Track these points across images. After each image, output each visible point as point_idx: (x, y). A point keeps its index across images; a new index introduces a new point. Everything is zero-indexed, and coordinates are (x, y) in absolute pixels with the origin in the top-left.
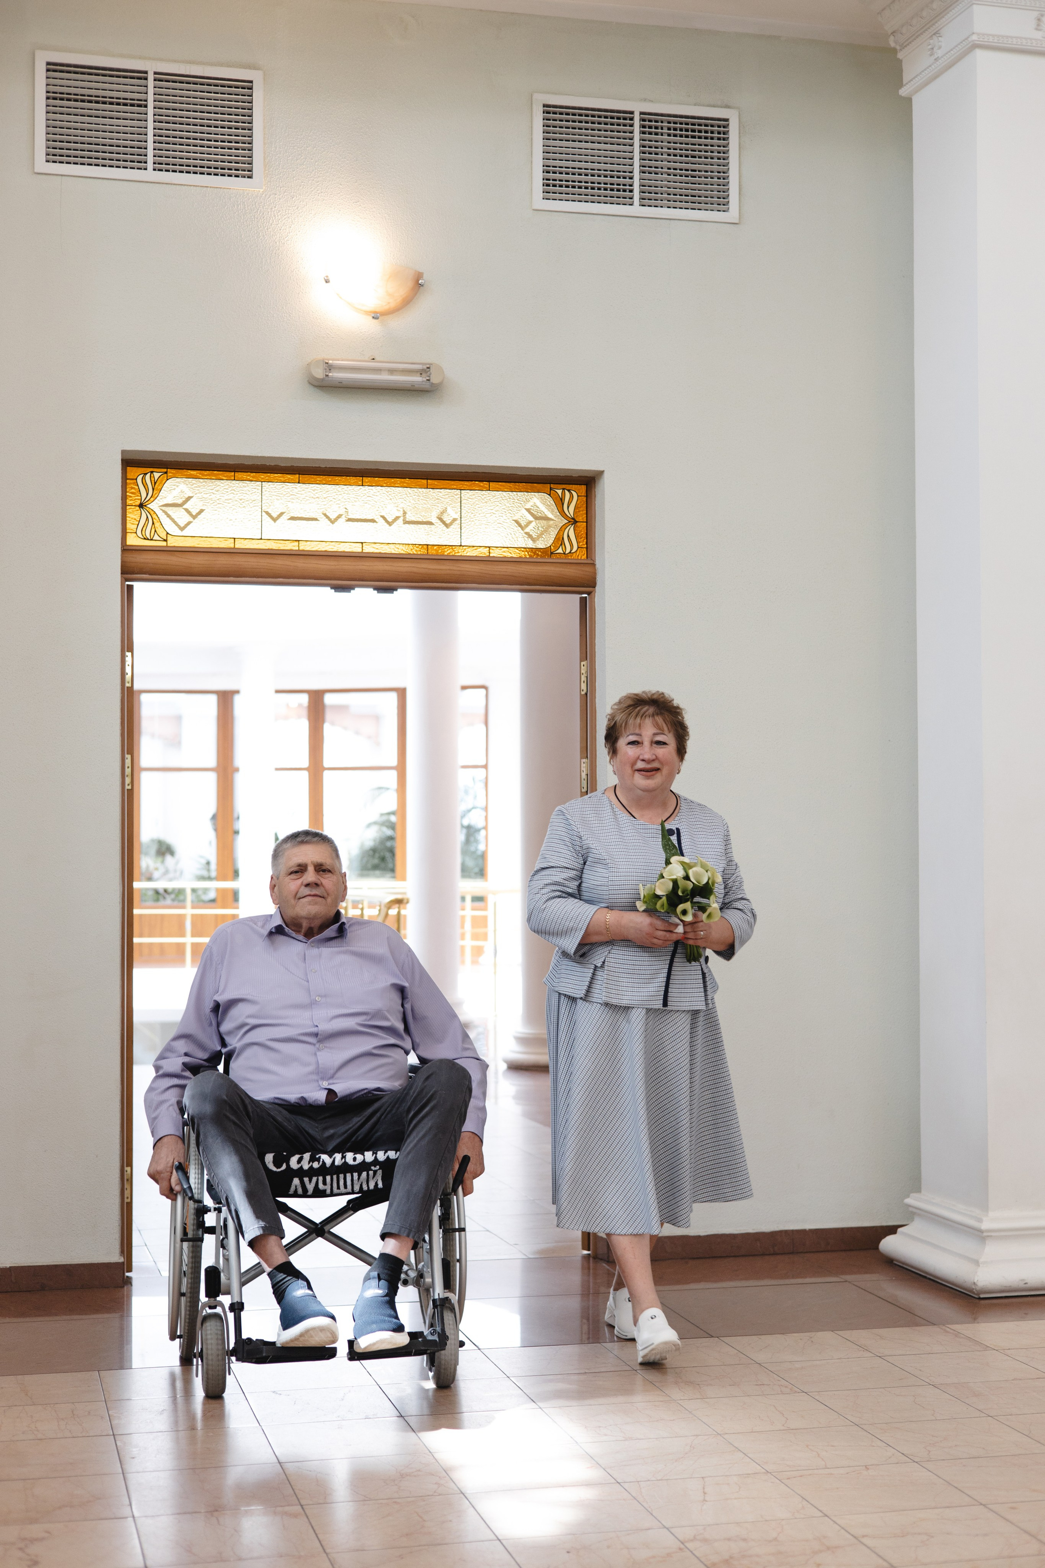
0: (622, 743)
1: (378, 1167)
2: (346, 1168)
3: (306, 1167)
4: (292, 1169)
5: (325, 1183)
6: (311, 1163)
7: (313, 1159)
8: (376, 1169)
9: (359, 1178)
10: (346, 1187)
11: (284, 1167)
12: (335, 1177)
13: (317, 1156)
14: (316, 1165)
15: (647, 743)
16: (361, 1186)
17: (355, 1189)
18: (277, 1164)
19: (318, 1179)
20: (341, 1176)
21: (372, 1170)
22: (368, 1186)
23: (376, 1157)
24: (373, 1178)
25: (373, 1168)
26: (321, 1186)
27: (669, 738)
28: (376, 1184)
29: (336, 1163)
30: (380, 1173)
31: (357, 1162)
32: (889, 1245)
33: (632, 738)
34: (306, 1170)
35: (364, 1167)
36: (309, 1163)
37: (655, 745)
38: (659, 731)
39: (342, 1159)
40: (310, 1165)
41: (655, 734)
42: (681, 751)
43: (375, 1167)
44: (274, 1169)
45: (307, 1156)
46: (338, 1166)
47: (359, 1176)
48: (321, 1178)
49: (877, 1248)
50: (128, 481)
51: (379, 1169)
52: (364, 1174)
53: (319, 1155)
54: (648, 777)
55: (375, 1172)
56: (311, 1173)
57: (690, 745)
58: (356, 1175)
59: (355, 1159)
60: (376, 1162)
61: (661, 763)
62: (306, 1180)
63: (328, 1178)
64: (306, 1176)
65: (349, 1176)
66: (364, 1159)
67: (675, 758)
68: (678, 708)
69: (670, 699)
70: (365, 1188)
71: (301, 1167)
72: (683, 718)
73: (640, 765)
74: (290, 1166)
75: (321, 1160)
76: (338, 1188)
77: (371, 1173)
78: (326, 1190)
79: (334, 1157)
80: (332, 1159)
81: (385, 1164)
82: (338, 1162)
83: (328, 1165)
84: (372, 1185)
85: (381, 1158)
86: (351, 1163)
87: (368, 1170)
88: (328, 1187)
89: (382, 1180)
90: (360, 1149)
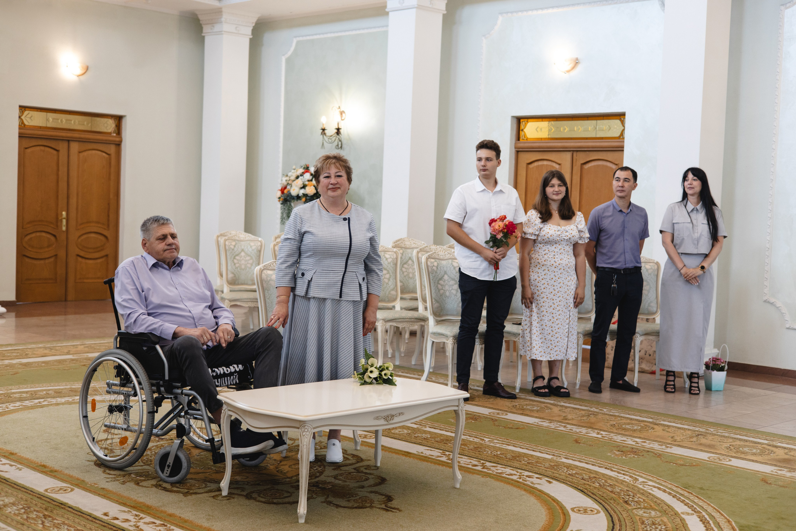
0: (322, 178)
1: (237, 374)
2: (224, 375)
5: (218, 382)
7: (213, 371)
10: (225, 383)
12: (221, 379)
15: (333, 176)
17: (229, 384)
20: (223, 378)
24: (235, 379)
27: (343, 173)
28: (236, 381)
30: (237, 376)
33: (326, 175)
35: (231, 374)
37: (336, 177)
41: (337, 173)
42: (349, 180)
43: (235, 374)
47: (230, 378)
52: (232, 377)
54: (334, 191)
55: (236, 376)
58: (229, 378)
59: (227, 370)
60: (236, 371)
61: (340, 185)
63: (219, 380)
65: (226, 378)
66: (231, 371)
67: (347, 183)
73: (331, 186)
76: (223, 384)
77: (234, 376)
81: (239, 372)
82: (222, 373)
83: (219, 374)
84: (234, 382)
85: (238, 370)
86: (226, 372)
87: (233, 375)
88: (219, 384)
89: (238, 379)
90: (227, 366)
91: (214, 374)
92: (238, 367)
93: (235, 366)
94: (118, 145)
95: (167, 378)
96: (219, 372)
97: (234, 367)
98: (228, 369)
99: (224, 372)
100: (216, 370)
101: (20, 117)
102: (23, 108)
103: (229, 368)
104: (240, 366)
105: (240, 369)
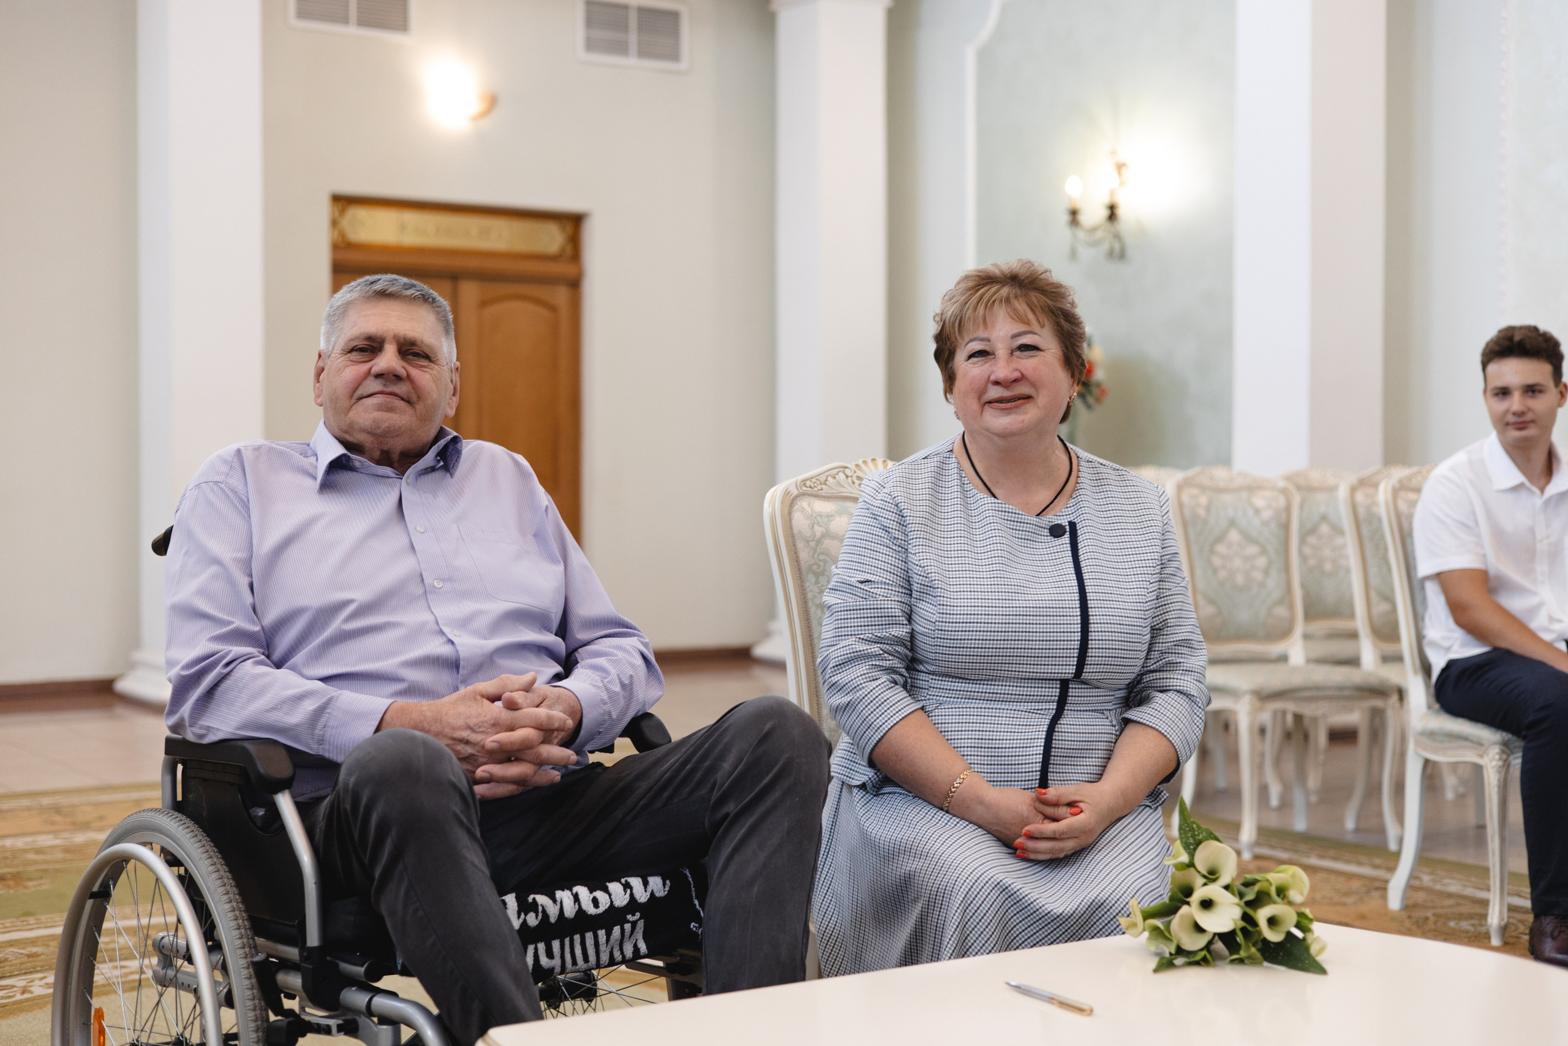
1: (638, 915)
2: (583, 922)
5: (550, 955)
6: (523, 916)
7: (525, 907)
8: (634, 918)
9: (608, 940)
10: (586, 959)
12: (567, 941)
16: (611, 953)
17: (602, 962)
19: (536, 949)
20: (577, 938)
21: (628, 922)
22: (622, 953)
23: (632, 895)
24: (630, 937)
25: (629, 917)
26: (544, 961)
28: (635, 946)
29: (567, 914)
30: (641, 925)
31: (600, 907)
35: (613, 916)
36: (519, 917)
39: (574, 903)
40: (521, 920)
43: (633, 915)
46: (572, 919)
47: (609, 934)
48: (541, 946)
51: (640, 919)
52: (617, 930)
55: (634, 924)
58: (602, 933)
59: (595, 902)
60: (633, 905)
63: (556, 945)
65: (589, 936)
66: (612, 902)
70: (617, 955)
75: (540, 909)
76: (574, 963)
77: (628, 926)
78: (553, 969)
79: (561, 898)
80: (559, 903)
81: (651, 909)
82: (570, 910)
83: (553, 920)
84: (629, 951)
85: (642, 896)
86: (591, 910)
87: (622, 922)
88: (556, 962)
89: (644, 938)
90: (597, 883)
91: (532, 920)
92: (646, 884)
93: (636, 882)
94: (575, 284)
95: (313, 938)
96: (553, 911)
97: (627, 886)
98: (599, 894)
99: (581, 912)
100: (542, 899)
101: (334, 223)
102: (343, 202)
103: (606, 890)
104: (656, 883)
105: (652, 893)
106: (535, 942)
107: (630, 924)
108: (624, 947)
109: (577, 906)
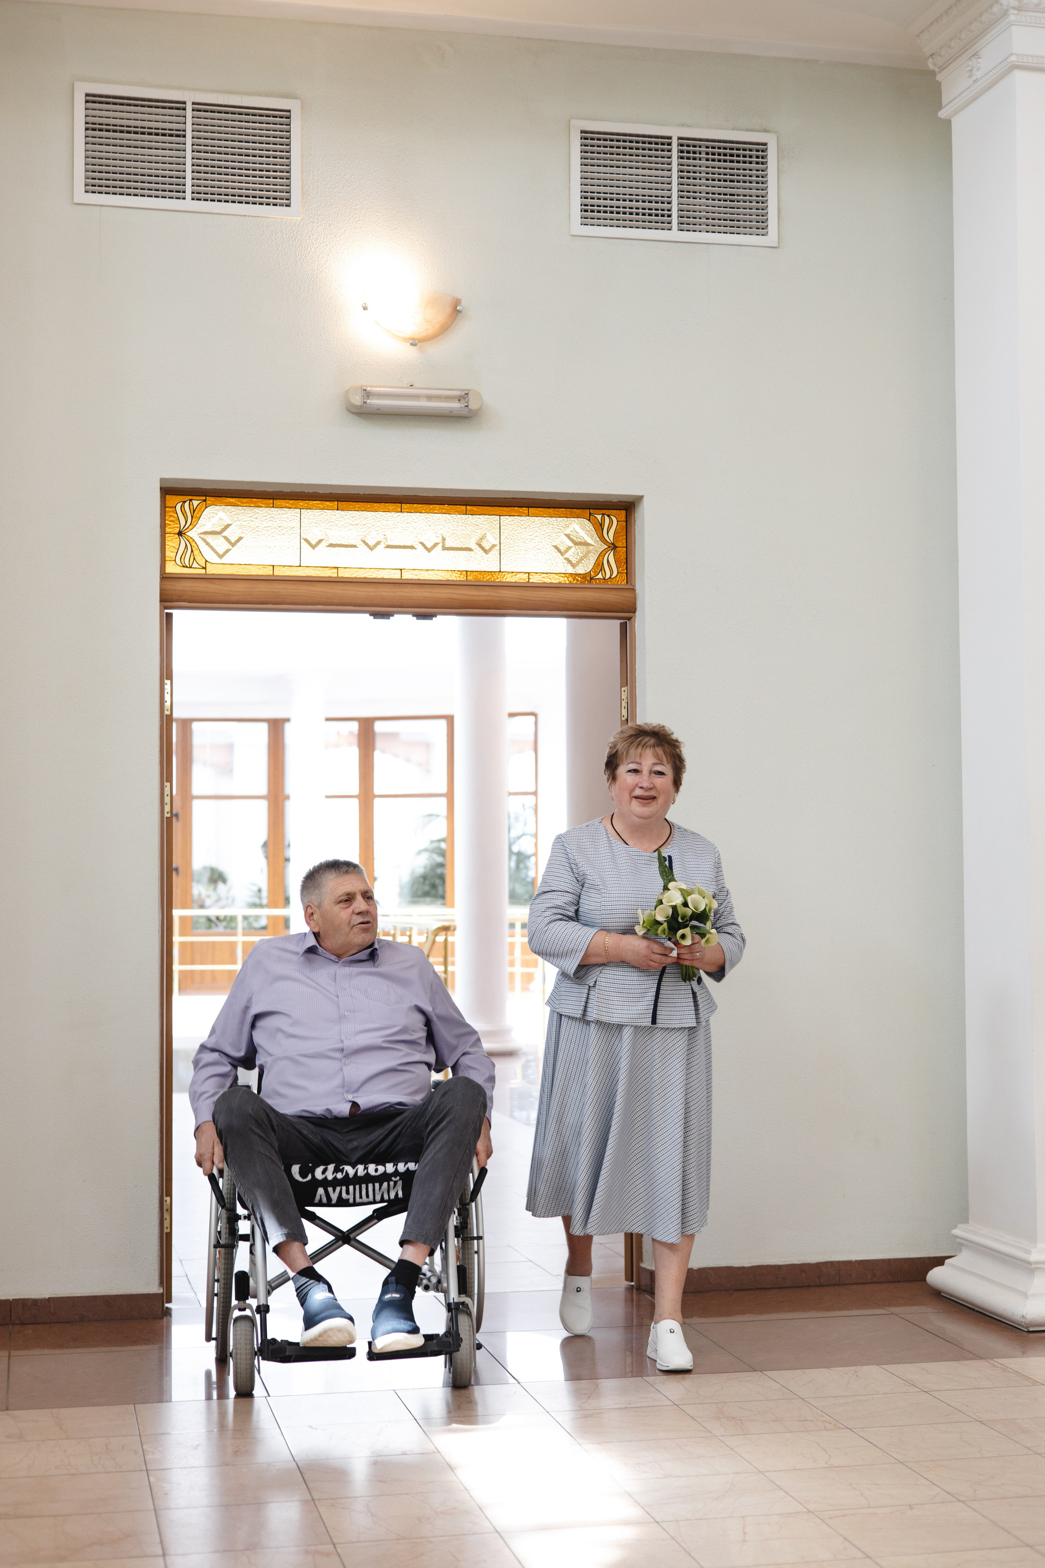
0: (622, 771)
1: (398, 1178)
2: (368, 1179)
3: (330, 1177)
4: (317, 1179)
5: (348, 1192)
6: (335, 1174)
7: (336, 1170)
8: (396, 1179)
9: (380, 1189)
10: (368, 1196)
11: (309, 1177)
12: (357, 1187)
13: (341, 1168)
14: (339, 1176)
15: (645, 772)
16: (382, 1195)
17: (376, 1199)
18: (303, 1174)
19: (341, 1189)
20: (364, 1186)
21: (392, 1181)
22: (389, 1196)
23: (396, 1169)
24: (394, 1188)
25: (393, 1178)
26: (344, 1196)
27: (667, 768)
28: (397, 1194)
29: (359, 1174)
30: (400, 1183)
31: (379, 1173)
32: (936, 1276)
33: (632, 766)
34: (330, 1181)
35: (385, 1177)
36: (333, 1174)
37: (653, 775)
38: (658, 762)
39: (364, 1170)
40: (334, 1176)
41: (654, 764)
42: (677, 783)
43: (396, 1177)
44: (300, 1179)
45: (331, 1167)
46: (360, 1177)
47: (380, 1186)
48: (344, 1188)
49: (925, 1280)
50: (167, 509)
51: (400, 1180)
52: (385, 1184)
53: (343, 1166)
54: (645, 805)
55: (395, 1183)
56: (335, 1183)
57: (686, 777)
58: (377, 1185)
59: (376, 1170)
60: (396, 1173)
61: (658, 792)
62: (330, 1189)
63: (351, 1188)
64: (330, 1186)
65: (370, 1186)
66: (385, 1170)
67: (671, 788)
68: (677, 741)
69: (669, 732)
70: (386, 1197)
71: (326, 1177)
72: (681, 751)
73: (638, 793)
74: (314, 1176)
75: (345, 1171)
76: (361, 1197)
77: (392, 1183)
78: (349, 1200)
79: (356, 1168)
80: (355, 1170)
82: (362, 1173)
83: (351, 1176)
84: (392, 1195)
85: (401, 1169)
86: (372, 1174)
87: (388, 1181)
89: (402, 1190)
90: (379, 1162)
96: (352, 1173)
99: (367, 1174)
105: (408, 1168)
106: (341, 1185)
107: (393, 1182)
108: (390, 1193)
109: (366, 1171)
